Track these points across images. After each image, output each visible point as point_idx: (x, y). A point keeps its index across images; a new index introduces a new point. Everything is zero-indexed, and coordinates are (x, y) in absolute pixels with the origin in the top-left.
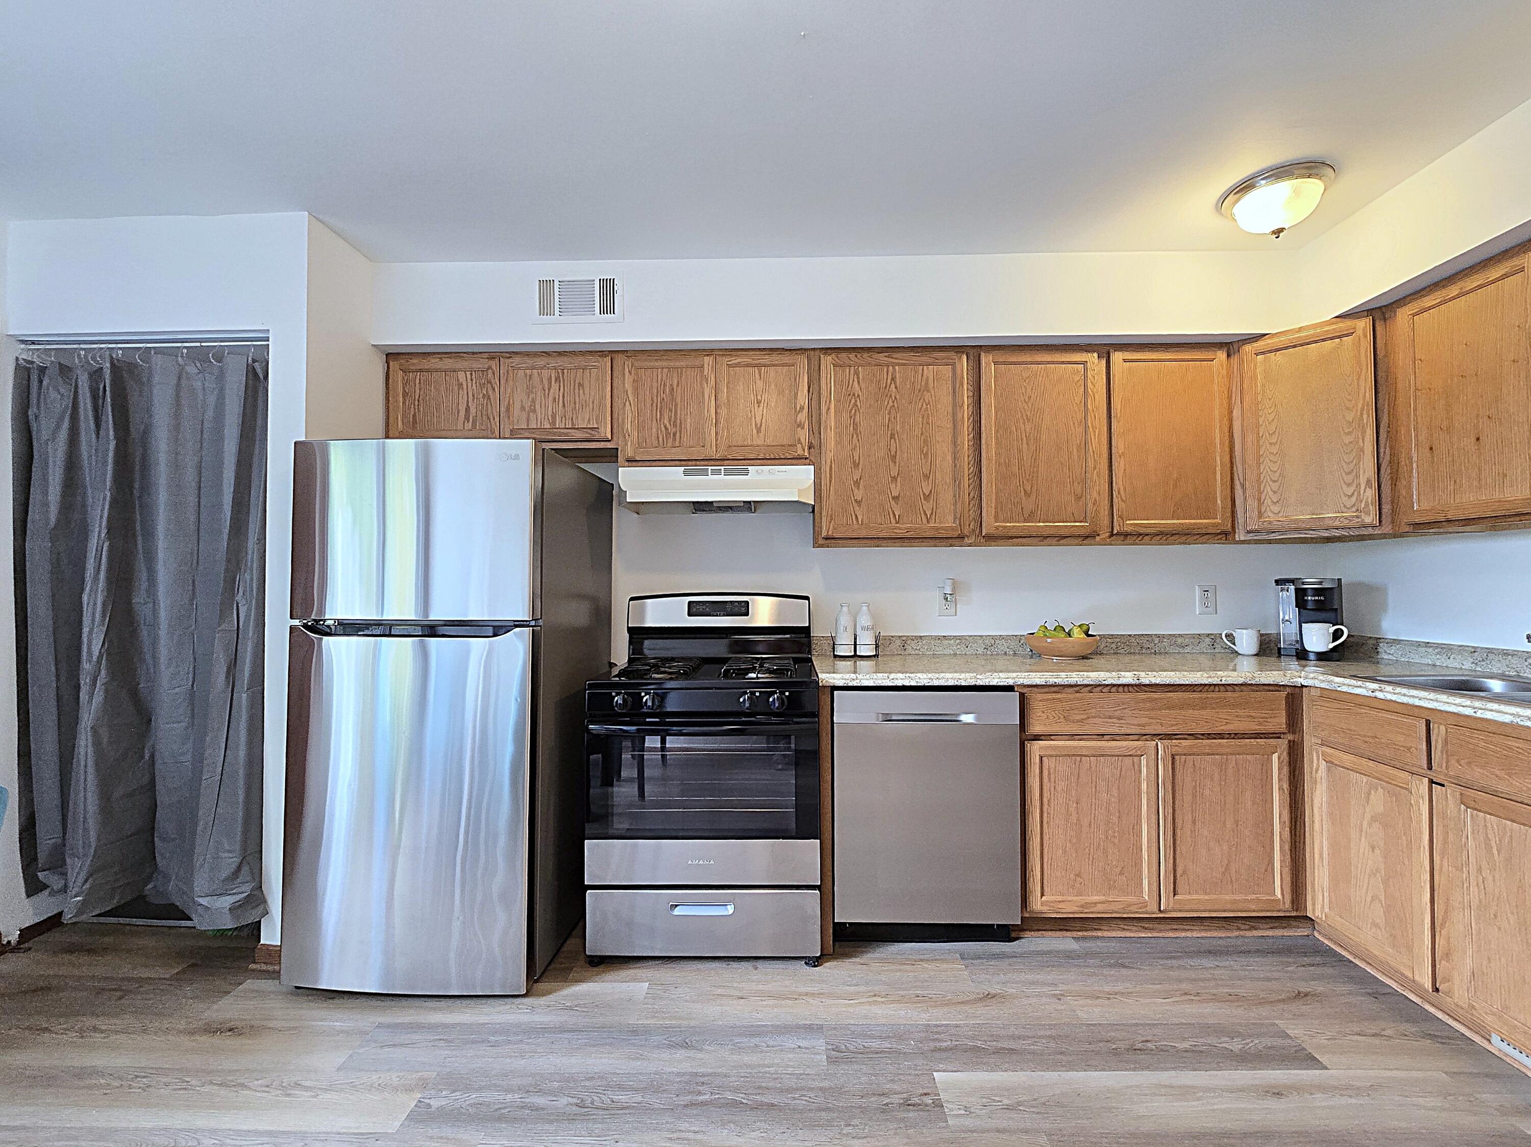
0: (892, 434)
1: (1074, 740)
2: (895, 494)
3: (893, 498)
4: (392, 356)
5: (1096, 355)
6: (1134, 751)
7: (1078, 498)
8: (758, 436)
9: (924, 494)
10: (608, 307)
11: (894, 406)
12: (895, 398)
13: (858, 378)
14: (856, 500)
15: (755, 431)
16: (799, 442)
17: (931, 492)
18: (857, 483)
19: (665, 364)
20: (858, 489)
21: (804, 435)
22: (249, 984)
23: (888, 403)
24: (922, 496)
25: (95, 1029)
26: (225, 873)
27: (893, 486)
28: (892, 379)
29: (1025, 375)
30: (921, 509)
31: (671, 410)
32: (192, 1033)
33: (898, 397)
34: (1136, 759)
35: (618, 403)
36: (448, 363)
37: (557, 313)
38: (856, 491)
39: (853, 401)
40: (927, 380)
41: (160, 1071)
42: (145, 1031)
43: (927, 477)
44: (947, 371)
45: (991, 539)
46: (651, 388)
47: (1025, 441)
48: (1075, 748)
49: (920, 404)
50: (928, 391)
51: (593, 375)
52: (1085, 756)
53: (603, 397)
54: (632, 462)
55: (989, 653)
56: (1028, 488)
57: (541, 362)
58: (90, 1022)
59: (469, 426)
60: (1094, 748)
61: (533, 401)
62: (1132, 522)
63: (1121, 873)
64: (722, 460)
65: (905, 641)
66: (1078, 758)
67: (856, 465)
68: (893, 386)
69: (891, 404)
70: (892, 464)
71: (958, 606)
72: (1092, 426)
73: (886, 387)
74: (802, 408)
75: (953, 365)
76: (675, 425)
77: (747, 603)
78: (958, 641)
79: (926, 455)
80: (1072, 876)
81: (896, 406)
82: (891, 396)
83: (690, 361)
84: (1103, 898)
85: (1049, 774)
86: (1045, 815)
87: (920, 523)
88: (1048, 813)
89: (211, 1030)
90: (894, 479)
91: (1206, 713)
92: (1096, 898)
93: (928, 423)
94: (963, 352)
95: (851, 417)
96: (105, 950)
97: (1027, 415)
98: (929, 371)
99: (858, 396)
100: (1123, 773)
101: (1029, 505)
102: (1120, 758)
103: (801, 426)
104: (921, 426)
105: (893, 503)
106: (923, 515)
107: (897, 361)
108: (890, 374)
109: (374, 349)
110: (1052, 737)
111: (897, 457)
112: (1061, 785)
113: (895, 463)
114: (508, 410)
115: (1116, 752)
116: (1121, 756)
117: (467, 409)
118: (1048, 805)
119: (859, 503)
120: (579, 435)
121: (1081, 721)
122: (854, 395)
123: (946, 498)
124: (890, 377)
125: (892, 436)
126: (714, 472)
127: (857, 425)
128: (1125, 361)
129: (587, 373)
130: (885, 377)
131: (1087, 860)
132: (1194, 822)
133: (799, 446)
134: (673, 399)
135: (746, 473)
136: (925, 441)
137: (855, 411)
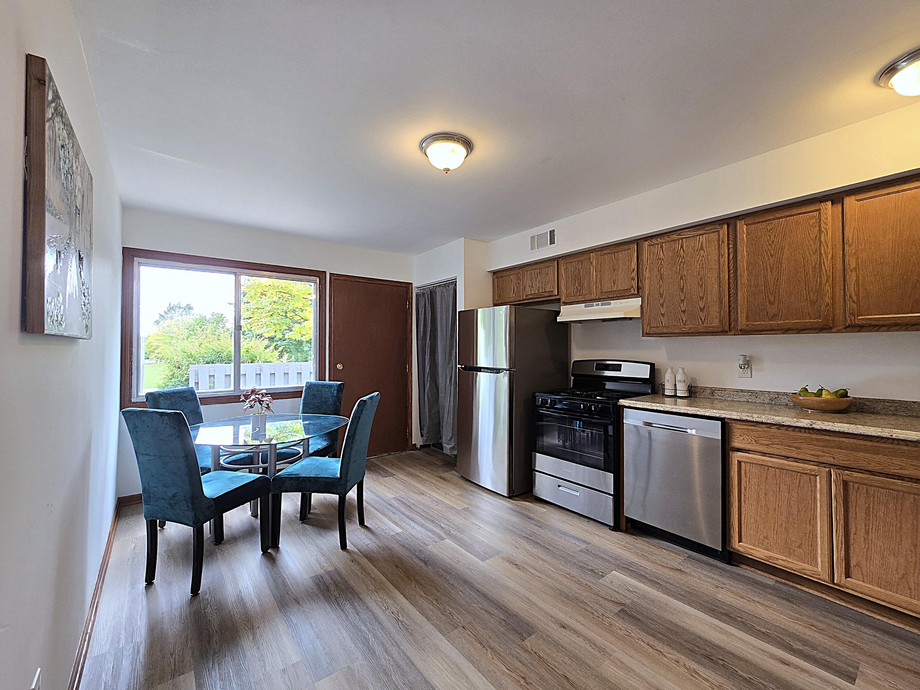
0: (681, 277)
1: (766, 456)
2: (683, 309)
3: (682, 311)
4: (495, 273)
5: (829, 203)
6: (809, 471)
7: (813, 303)
8: (614, 286)
9: (700, 308)
10: (552, 242)
11: (682, 261)
12: (683, 257)
13: (662, 250)
14: (661, 314)
15: (613, 285)
16: (632, 287)
17: (704, 306)
18: (662, 305)
19: (575, 259)
20: (663, 308)
21: (634, 283)
22: (453, 472)
23: (679, 260)
24: (699, 309)
25: (423, 470)
26: (449, 438)
27: (682, 305)
28: (681, 247)
29: (769, 228)
30: (698, 316)
31: (578, 280)
32: (437, 477)
33: (685, 256)
34: (812, 477)
35: (560, 278)
36: (508, 273)
37: (536, 248)
38: (661, 309)
39: (660, 262)
40: (702, 243)
41: (428, 481)
42: (430, 473)
43: (702, 298)
44: (714, 236)
45: (745, 332)
46: (571, 271)
47: (769, 270)
48: (763, 460)
49: (698, 258)
50: (703, 250)
51: (551, 269)
52: (771, 467)
53: (554, 278)
54: (565, 304)
55: (773, 403)
56: (772, 300)
57: (534, 267)
58: (422, 468)
59: (514, 295)
60: (778, 463)
61: (532, 283)
62: (863, 317)
63: (799, 547)
64: (599, 300)
65: (713, 391)
66: (766, 468)
67: (661, 296)
68: (682, 250)
69: (681, 260)
70: (681, 293)
71: (753, 372)
72: (825, 252)
73: (678, 252)
74: (634, 270)
75: (719, 231)
76: (580, 286)
77: (621, 365)
78: (750, 394)
79: (701, 286)
80: (761, 537)
81: (683, 261)
82: (681, 256)
83: (586, 256)
84: (784, 558)
85: (746, 473)
86: (743, 496)
87: (698, 324)
88: (745, 495)
89: (440, 478)
90: (682, 301)
91: (878, 458)
92: (779, 556)
93: (703, 268)
94: (724, 223)
95: (659, 271)
96: (432, 455)
97: (771, 253)
98: (703, 239)
99: (663, 259)
100: (801, 484)
101: (772, 310)
102: (799, 474)
103: (633, 279)
104: (698, 270)
105: (682, 314)
106: (699, 320)
107: (683, 237)
108: (680, 244)
109: (488, 273)
110: (750, 452)
111: (684, 289)
112: (754, 481)
113: (683, 292)
114: (525, 288)
115: (795, 469)
116: (799, 472)
117: (514, 289)
118: (745, 490)
119: (663, 315)
120: (546, 294)
121: (767, 445)
122: (660, 259)
123: (715, 309)
124: (680, 246)
125: (681, 278)
126: (597, 305)
127: (662, 274)
128: (858, 200)
129: (549, 268)
130: (677, 246)
131: (772, 531)
132: (867, 533)
133: (632, 289)
134: (579, 275)
135: (610, 304)
136: (701, 279)
137: (661, 268)
